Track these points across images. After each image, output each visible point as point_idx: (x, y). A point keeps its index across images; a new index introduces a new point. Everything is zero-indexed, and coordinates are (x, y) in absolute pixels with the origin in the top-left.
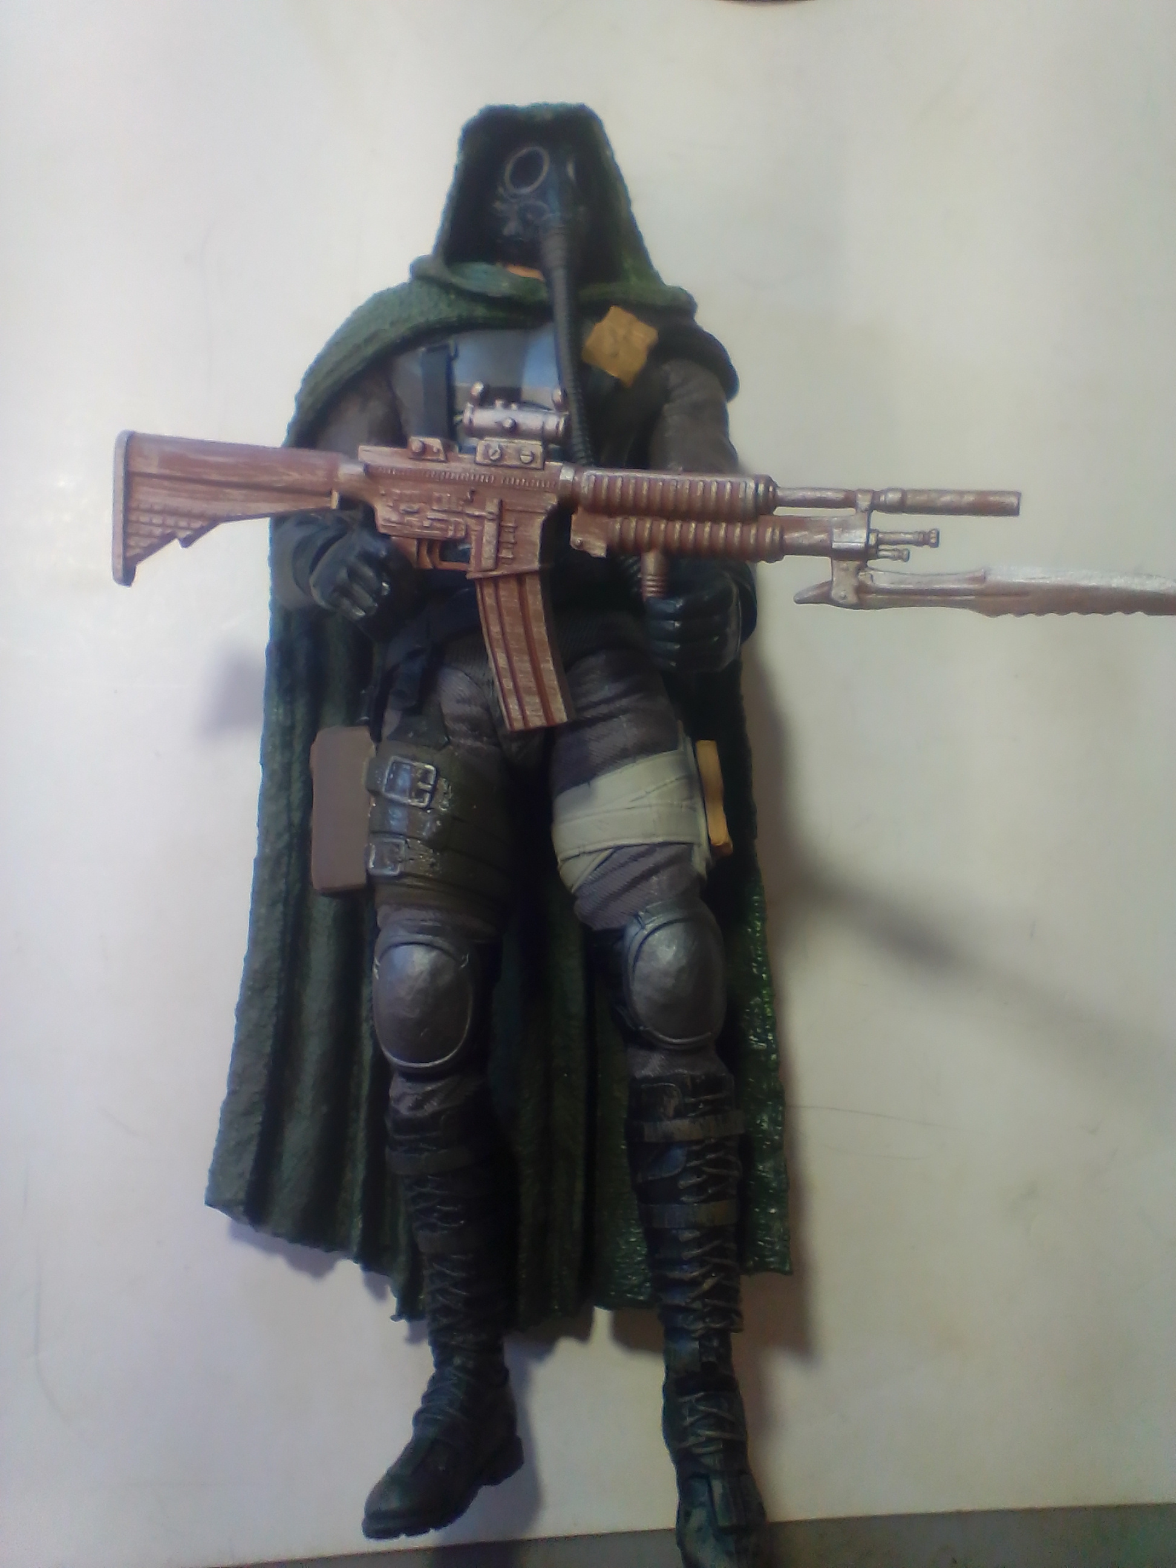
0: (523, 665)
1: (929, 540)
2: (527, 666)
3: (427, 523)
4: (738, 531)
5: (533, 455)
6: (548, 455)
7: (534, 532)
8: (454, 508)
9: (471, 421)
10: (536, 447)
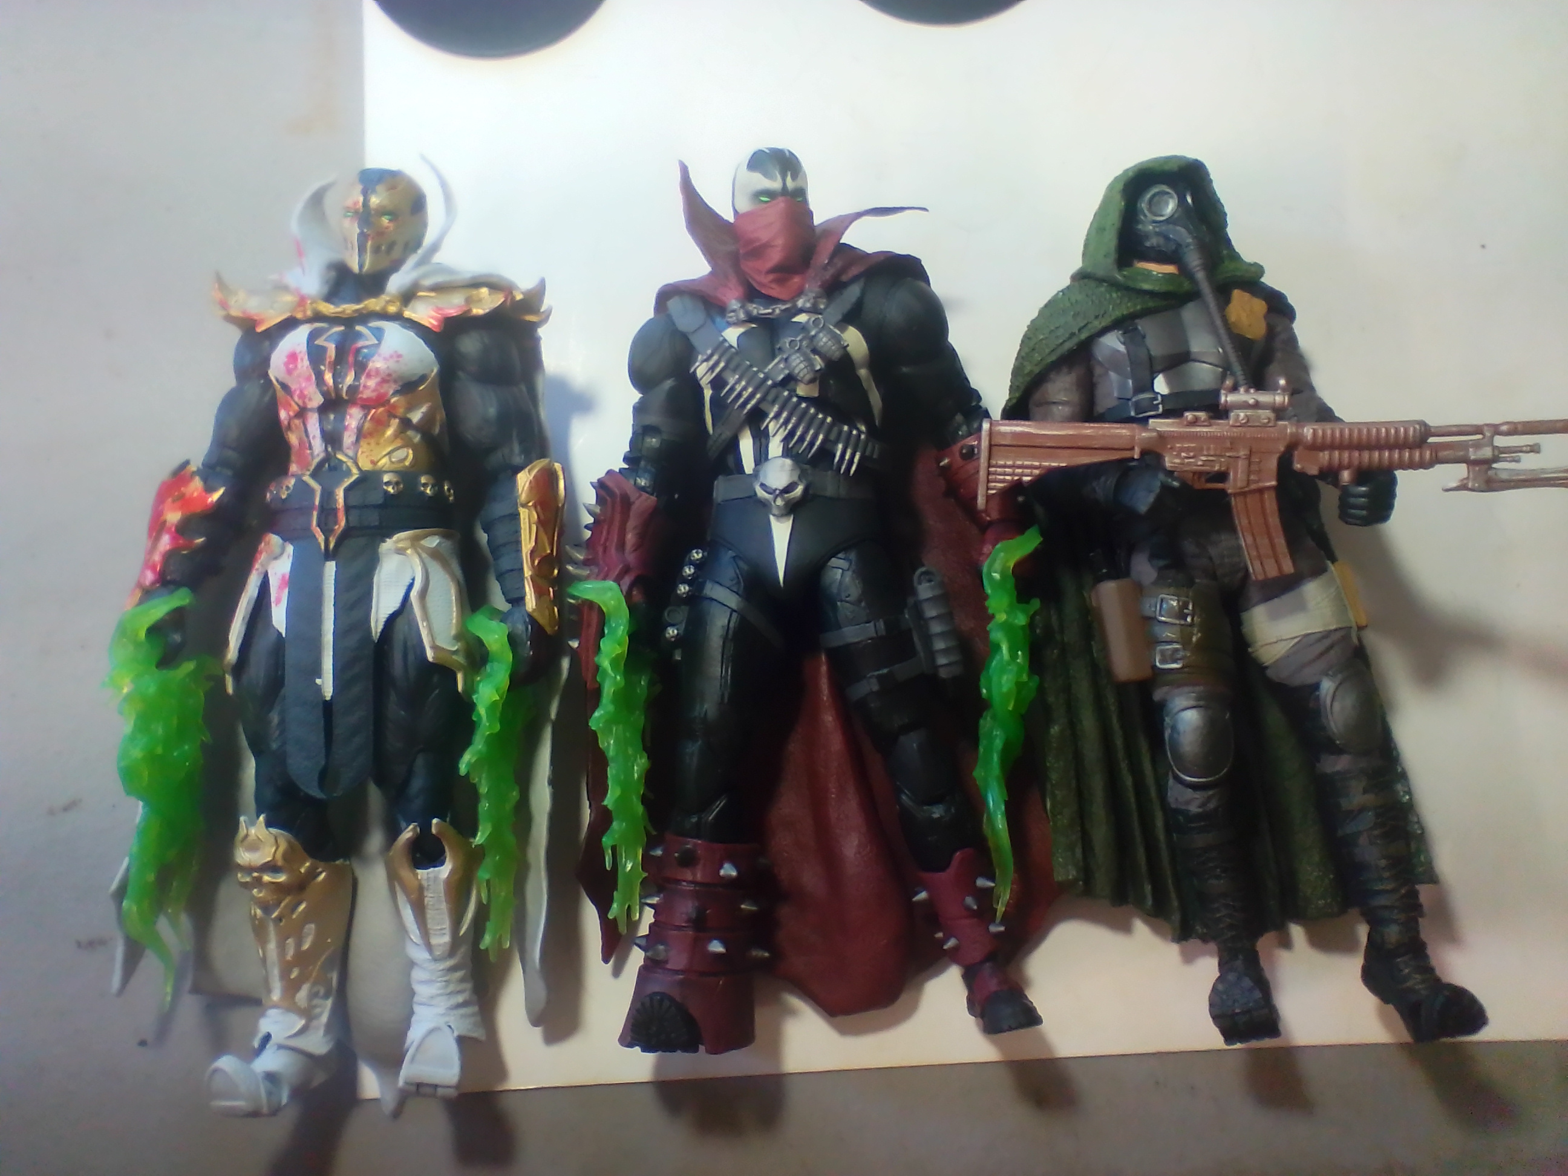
0: (1264, 542)
1: (1535, 449)
2: (1266, 541)
3: (1200, 463)
4: (1387, 454)
5: (1269, 419)
6: (1279, 418)
7: (1273, 464)
8: (1218, 453)
9: (1226, 401)
10: (1272, 415)
